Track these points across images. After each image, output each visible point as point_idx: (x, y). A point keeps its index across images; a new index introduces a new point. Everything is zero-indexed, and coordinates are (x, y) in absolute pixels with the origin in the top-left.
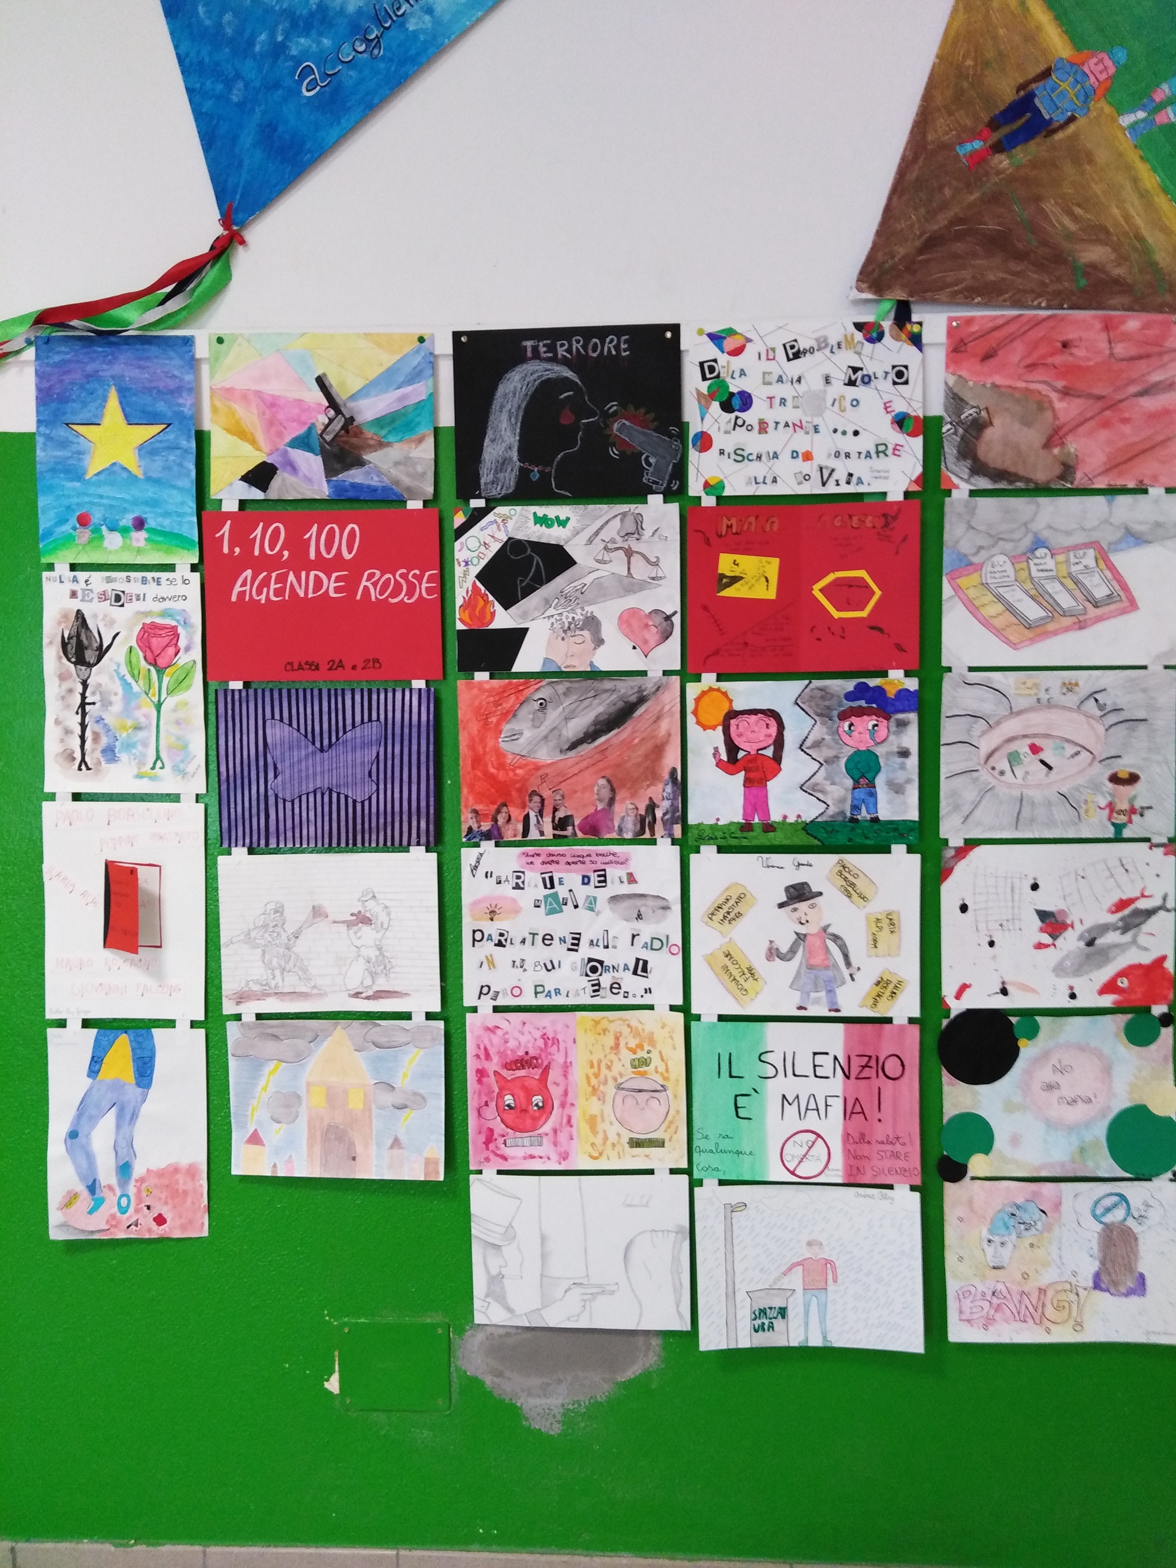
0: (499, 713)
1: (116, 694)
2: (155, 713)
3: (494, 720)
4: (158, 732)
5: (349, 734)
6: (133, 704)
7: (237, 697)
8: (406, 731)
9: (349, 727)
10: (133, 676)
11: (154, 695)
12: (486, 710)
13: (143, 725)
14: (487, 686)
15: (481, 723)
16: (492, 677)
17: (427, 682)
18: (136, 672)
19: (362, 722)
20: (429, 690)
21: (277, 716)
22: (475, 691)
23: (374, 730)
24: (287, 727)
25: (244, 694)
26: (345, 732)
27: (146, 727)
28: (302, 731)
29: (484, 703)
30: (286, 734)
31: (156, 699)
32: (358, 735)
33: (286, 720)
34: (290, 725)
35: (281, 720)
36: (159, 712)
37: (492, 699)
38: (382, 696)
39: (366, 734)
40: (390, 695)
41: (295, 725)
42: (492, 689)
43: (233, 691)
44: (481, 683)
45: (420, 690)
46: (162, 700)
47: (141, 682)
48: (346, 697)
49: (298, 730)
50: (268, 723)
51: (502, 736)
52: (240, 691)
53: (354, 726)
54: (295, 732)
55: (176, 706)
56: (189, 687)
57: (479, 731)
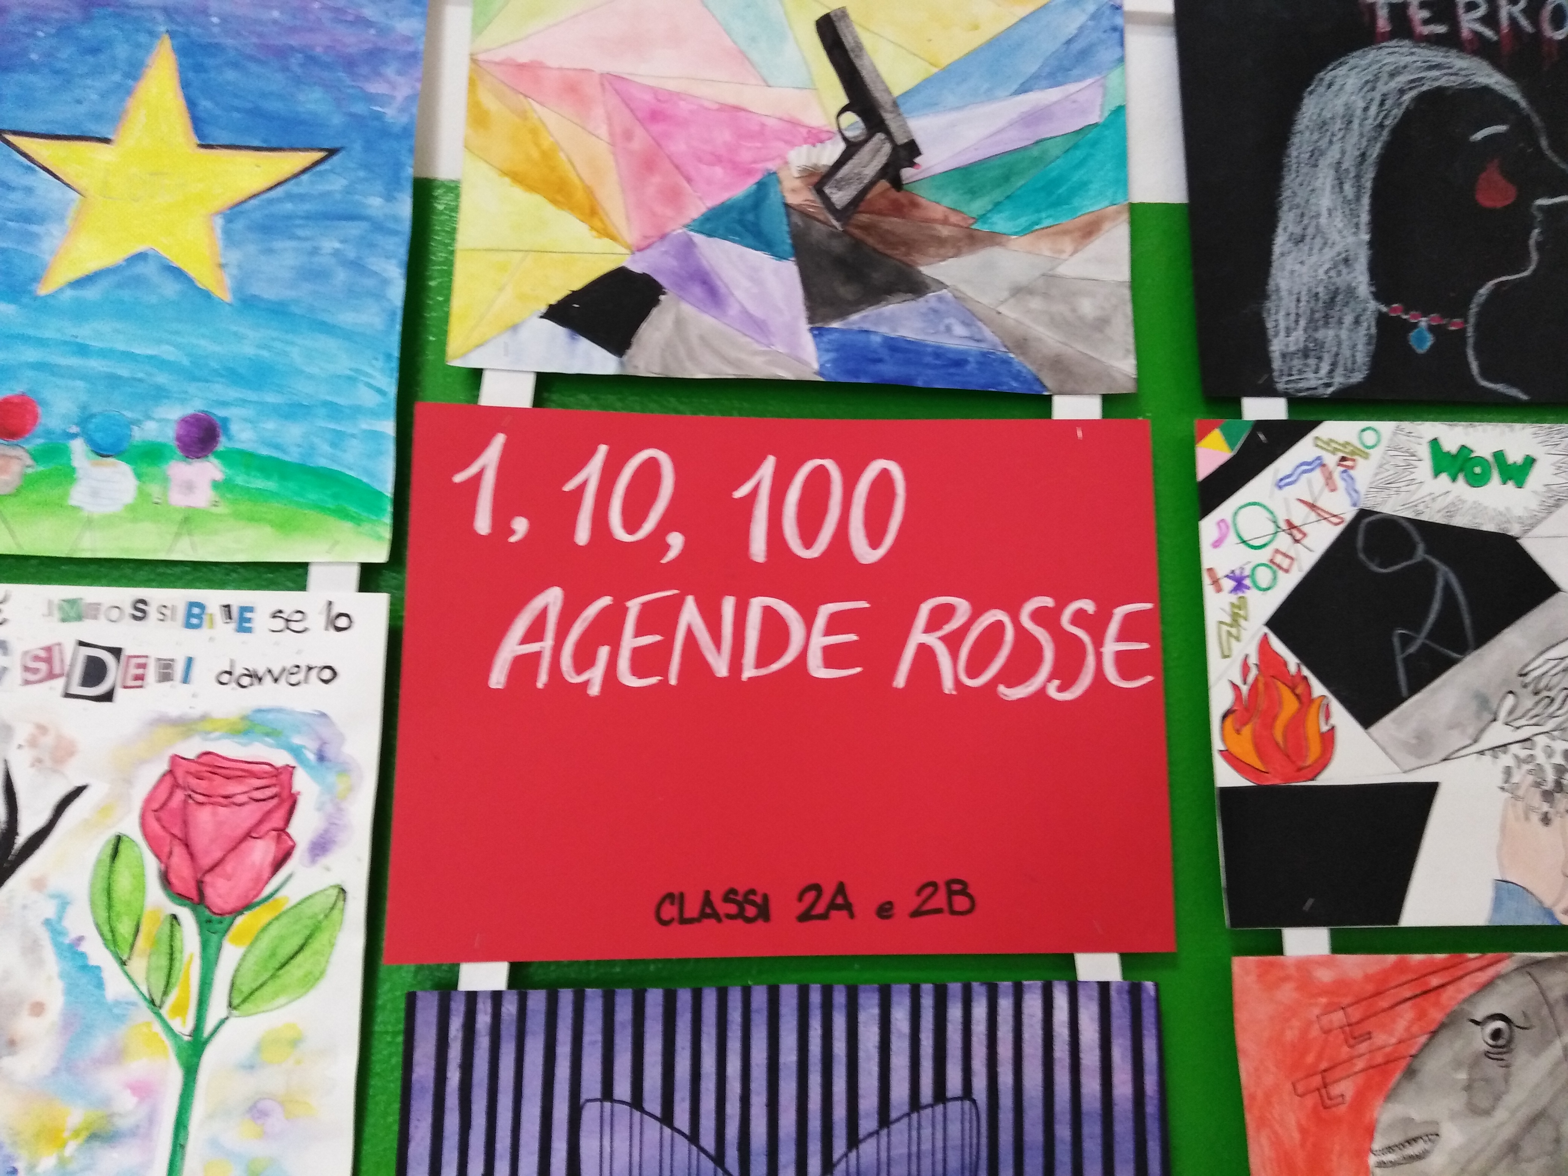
0: (1360, 1064)
1: (38, 1009)
2: (175, 1075)
3: (1345, 1088)
4: (178, 1147)
5: (868, 1149)
6: (100, 1043)
7: (483, 1020)
8: (1063, 1132)
9: (868, 1123)
10: (111, 940)
11: (181, 1009)
12: (1320, 1057)
13: (123, 1124)
14: (1325, 976)
15: (1311, 1101)
16: (1338, 947)
17: (1128, 962)
18: (125, 929)
19: (915, 1103)
20: (1135, 991)
21: (622, 1089)
22: (1287, 993)
23: (954, 1129)
24: (653, 1128)
25: (510, 1008)
26: (853, 1141)
27: (133, 1132)
28: (708, 1140)
29: (1315, 1032)
30: (651, 1152)
31: (184, 1026)
32: (900, 1150)
33: (653, 1102)
34: (667, 1118)
35: (637, 1102)
36: (190, 1072)
37: (1338, 1018)
38: (980, 1011)
39: (926, 1146)
40: (1005, 1005)
41: (682, 1118)
42: (1340, 986)
43: (472, 997)
44: (1305, 965)
45: (1104, 987)
46: (209, 1025)
47: (138, 966)
48: (862, 1017)
49: (694, 1137)
50: (590, 1114)
51: (1376, 1146)
52: (497, 997)
53: (885, 1119)
54: (682, 1144)
55: (259, 1048)
56: (311, 980)
57: (1303, 1131)
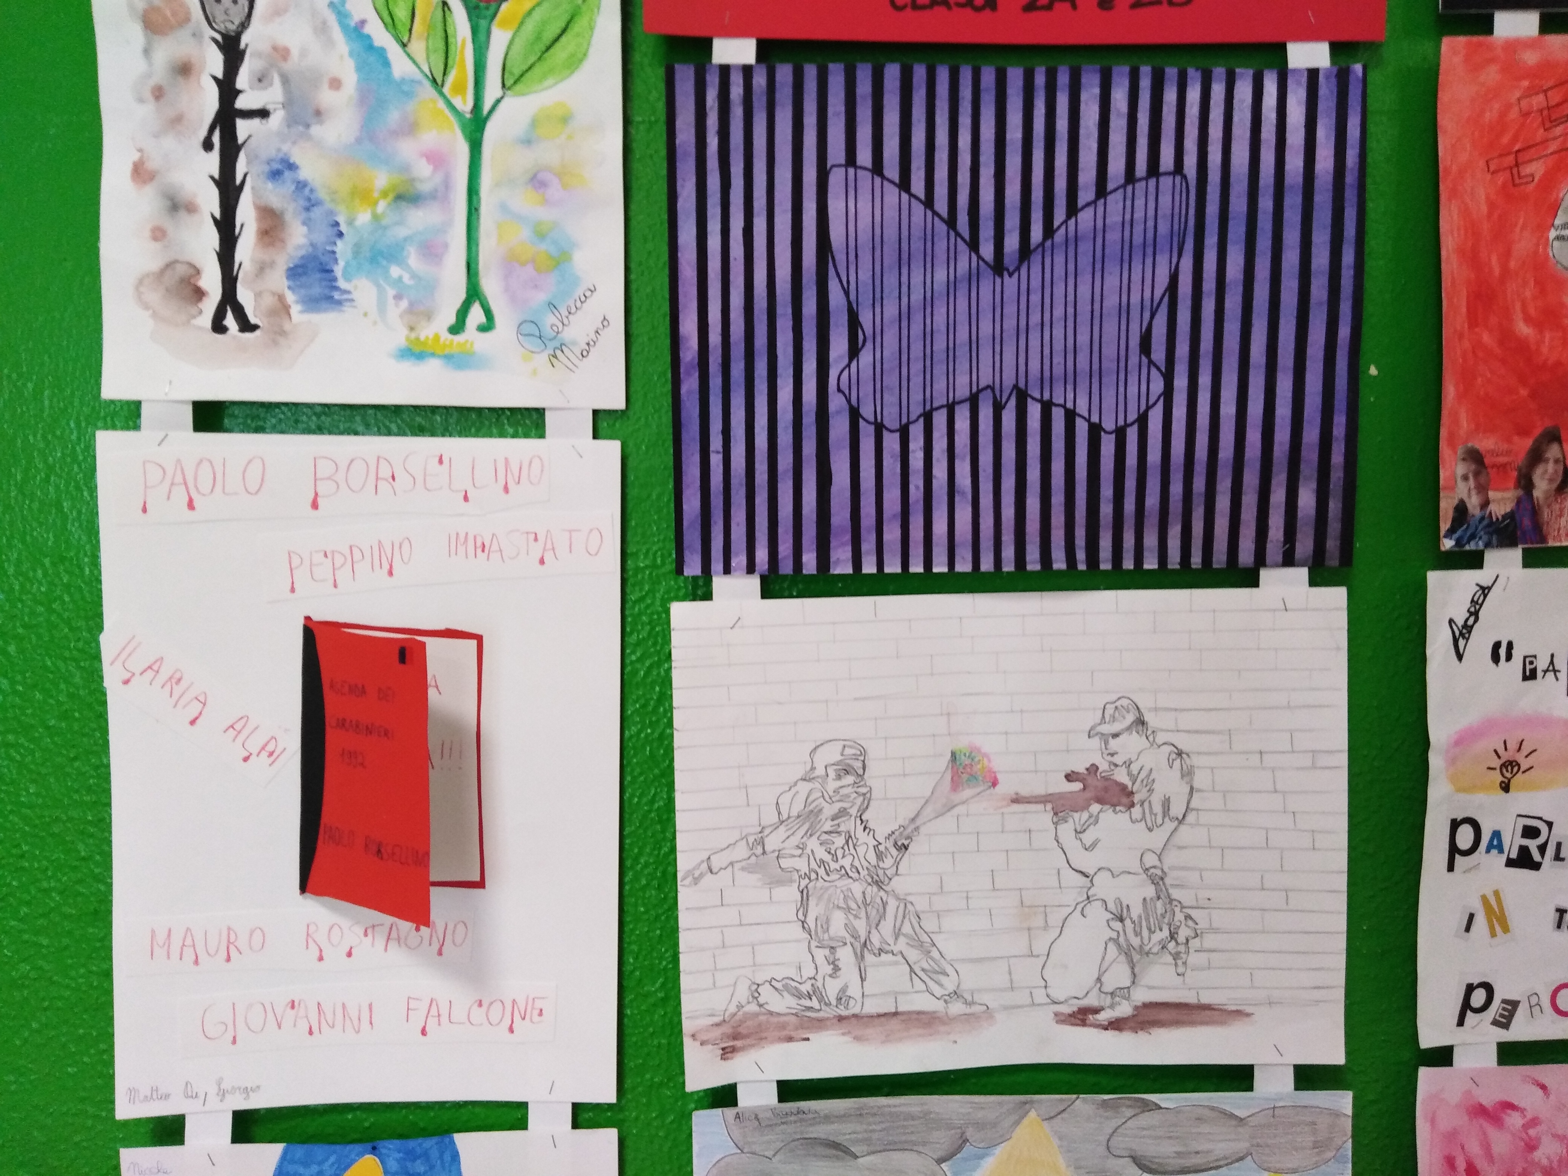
1: (336, 84)
2: (463, 149)
3: (1536, 169)
4: (473, 210)
5: (1085, 217)
6: (393, 116)
7: (737, 91)
8: (1266, 203)
9: (1086, 194)
10: (391, 23)
11: (459, 88)
12: (1515, 139)
13: (425, 187)
14: (1530, 58)
15: (1501, 179)
16: (1547, 26)
17: (1336, 48)
18: (402, 13)
19: (1130, 176)
20: (1342, 76)
21: (864, 156)
22: (1492, 75)
23: (1165, 200)
24: (892, 194)
25: (760, 80)
26: (1072, 210)
27: (433, 196)
28: (941, 204)
29: (1514, 114)
30: (891, 214)
31: (465, 104)
32: (1115, 218)
33: (892, 170)
34: (904, 184)
35: (877, 168)
36: (475, 147)
37: (1538, 101)
38: (1194, 95)
39: (1139, 215)
40: (1218, 90)
41: (918, 186)
42: (1546, 67)
43: (725, 70)
44: (1513, 46)
45: (1313, 74)
46: (487, 107)
47: (418, 47)
48: (1084, 96)
49: (929, 202)
50: (836, 178)
52: (747, 70)
53: (1101, 190)
54: (918, 209)
55: (534, 123)
56: (575, 62)
57: (1492, 205)
